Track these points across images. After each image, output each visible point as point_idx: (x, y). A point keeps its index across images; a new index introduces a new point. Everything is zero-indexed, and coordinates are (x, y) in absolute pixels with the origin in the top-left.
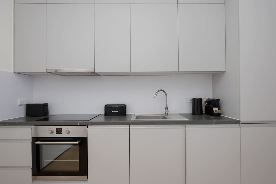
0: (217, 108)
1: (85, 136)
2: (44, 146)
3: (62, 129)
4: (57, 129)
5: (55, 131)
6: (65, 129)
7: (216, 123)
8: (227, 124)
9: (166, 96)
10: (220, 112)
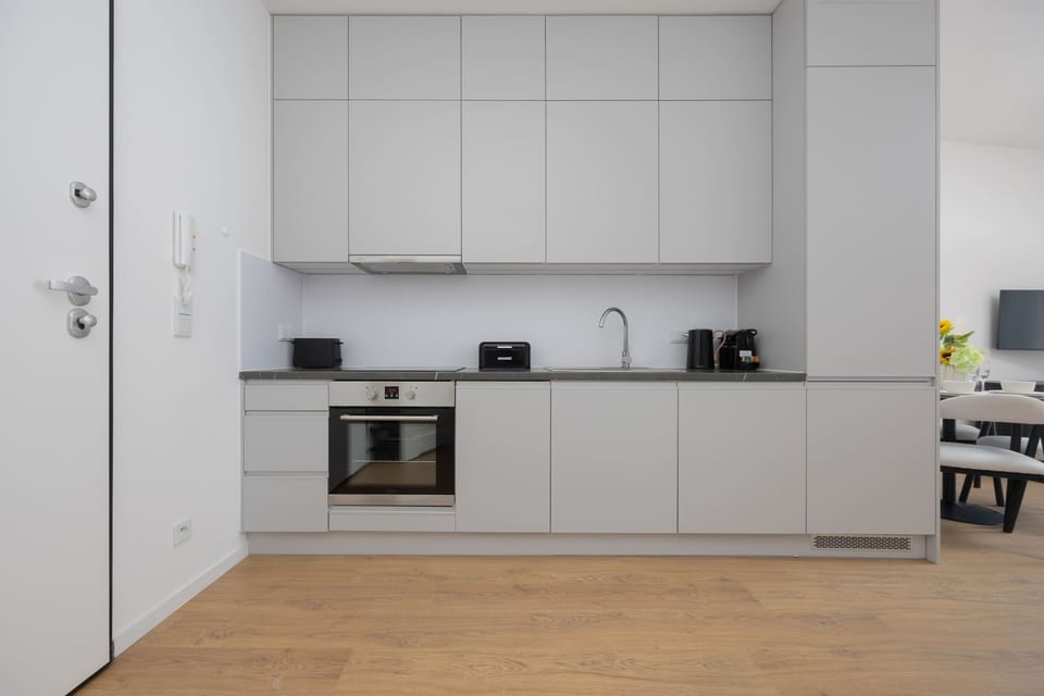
0: (750, 352)
1: (450, 404)
2: (353, 426)
3: (397, 388)
4: (387, 388)
5: (382, 393)
6: (405, 388)
7: (748, 380)
8: (775, 381)
9: (625, 322)
10: (757, 360)
